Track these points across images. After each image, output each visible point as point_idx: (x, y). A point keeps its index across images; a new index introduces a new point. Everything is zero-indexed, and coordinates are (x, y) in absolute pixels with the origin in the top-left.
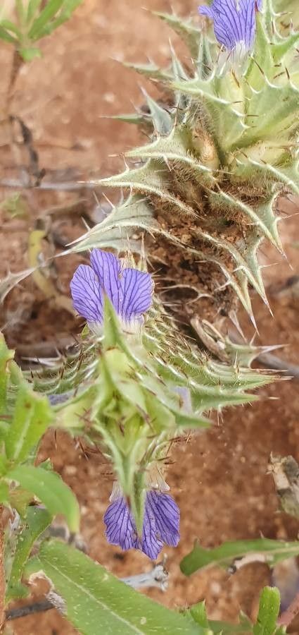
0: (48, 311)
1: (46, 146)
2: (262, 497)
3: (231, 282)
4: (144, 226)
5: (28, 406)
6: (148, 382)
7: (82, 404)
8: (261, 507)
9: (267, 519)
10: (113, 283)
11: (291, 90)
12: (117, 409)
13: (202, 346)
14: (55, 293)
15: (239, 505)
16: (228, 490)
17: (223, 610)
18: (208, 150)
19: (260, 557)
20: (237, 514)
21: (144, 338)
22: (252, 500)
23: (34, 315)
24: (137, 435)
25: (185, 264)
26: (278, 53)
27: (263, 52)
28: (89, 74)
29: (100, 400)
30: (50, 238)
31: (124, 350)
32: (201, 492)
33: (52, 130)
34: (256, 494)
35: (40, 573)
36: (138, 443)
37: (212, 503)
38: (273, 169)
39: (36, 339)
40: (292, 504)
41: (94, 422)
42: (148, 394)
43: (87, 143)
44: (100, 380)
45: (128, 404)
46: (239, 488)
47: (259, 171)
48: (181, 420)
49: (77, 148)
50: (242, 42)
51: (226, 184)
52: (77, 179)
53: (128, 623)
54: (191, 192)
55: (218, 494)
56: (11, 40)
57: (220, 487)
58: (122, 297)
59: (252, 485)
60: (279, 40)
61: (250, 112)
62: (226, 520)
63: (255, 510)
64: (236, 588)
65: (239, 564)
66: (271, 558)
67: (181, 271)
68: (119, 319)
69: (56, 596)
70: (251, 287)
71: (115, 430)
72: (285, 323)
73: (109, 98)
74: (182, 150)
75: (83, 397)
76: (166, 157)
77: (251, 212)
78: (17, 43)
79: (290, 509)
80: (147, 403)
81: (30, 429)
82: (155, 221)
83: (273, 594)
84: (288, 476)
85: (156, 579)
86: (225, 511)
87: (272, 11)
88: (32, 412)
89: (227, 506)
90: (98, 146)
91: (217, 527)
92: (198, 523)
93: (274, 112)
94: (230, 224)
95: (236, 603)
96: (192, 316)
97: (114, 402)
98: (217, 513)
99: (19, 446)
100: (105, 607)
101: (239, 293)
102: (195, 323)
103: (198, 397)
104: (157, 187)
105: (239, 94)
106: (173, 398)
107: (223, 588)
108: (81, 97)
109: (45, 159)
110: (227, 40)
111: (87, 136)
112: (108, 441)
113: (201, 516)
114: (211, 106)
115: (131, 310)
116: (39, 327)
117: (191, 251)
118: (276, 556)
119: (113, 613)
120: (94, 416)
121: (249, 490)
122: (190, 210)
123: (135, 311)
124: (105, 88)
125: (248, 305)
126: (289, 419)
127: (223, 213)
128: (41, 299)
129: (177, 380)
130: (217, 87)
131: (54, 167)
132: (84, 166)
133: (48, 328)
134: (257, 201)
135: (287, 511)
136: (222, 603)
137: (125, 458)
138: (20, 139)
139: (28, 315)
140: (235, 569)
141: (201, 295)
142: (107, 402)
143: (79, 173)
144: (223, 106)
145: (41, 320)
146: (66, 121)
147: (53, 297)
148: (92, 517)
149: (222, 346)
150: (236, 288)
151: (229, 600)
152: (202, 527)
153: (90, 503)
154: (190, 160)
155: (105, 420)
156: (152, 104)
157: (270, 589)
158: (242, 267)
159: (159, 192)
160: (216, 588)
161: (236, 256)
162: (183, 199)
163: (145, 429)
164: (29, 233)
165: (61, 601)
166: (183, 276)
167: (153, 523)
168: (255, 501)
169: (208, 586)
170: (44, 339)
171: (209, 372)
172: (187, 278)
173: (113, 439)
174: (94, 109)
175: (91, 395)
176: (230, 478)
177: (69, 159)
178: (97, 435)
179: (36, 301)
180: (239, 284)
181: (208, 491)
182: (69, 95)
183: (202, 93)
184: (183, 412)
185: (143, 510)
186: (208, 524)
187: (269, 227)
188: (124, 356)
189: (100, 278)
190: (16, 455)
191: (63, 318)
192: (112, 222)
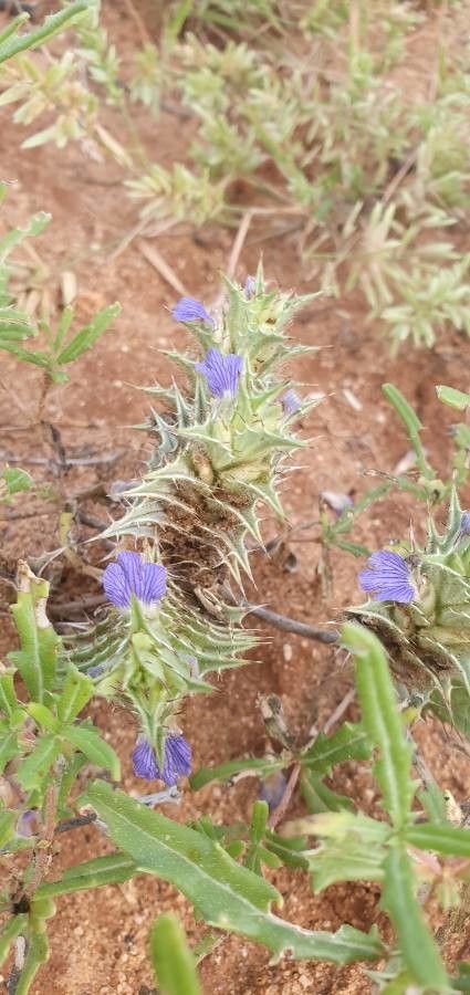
0: (75, 576)
1: (66, 426)
2: (252, 717)
3: (225, 561)
4: (157, 521)
5: (75, 683)
6: (166, 657)
7: (115, 676)
8: (251, 724)
9: (257, 735)
10: (136, 576)
11: (265, 434)
12: (143, 680)
13: (203, 611)
14: (83, 564)
15: (235, 724)
16: (225, 712)
17: (224, 810)
18: (205, 471)
19: (252, 773)
20: (232, 731)
21: (161, 616)
22: (244, 719)
23: (64, 580)
24: (158, 700)
25: (188, 544)
26: (255, 404)
27: (245, 404)
28: (100, 364)
29: (129, 675)
30: (77, 518)
31: (147, 633)
32: (204, 715)
33: (70, 413)
34: (247, 715)
35: (88, 806)
36: (160, 705)
37: (213, 723)
38: (253, 487)
39: (66, 599)
40: (276, 730)
41: (125, 691)
42: (166, 666)
43: (101, 423)
44: (130, 662)
45: (151, 675)
46: (234, 711)
47: (244, 487)
48: (191, 686)
49: (92, 427)
50: (229, 392)
51: (219, 494)
52: (93, 454)
53: (156, 840)
54: (193, 497)
55: (217, 716)
56: (43, 365)
57: (218, 711)
58: (143, 586)
59: (245, 708)
60: (256, 394)
61: (235, 447)
62: (224, 737)
63: (246, 727)
64: (233, 792)
65: (236, 780)
66: (260, 773)
67: (185, 548)
68: (141, 603)
69: (102, 823)
70: (240, 567)
71: (141, 695)
72: (267, 572)
73: (118, 384)
74: (186, 470)
75: (116, 670)
76: (174, 477)
77: (239, 514)
78: (47, 366)
79: (274, 733)
80: (166, 674)
81: (76, 700)
82: (165, 515)
83: (262, 805)
84: (272, 708)
85: (172, 796)
86: (225, 730)
87: (251, 373)
88: (78, 687)
89: (224, 725)
90: (110, 424)
91: (217, 744)
92: (201, 741)
93: (253, 446)
94: (223, 519)
95: (234, 804)
96: (195, 586)
97: (140, 674)
98: (216, 732)
99: (68, 712)
100: (140, 829)
101: (231, 569)
102: (198, 591)
103: (203, 662)
104: (166, 494)
105: (227, 436)
106: (186, 666)
107: (223, 793)
108: (94, 384)
109: (65, 437)
110: (216, 390)
111: (101, 417)
112: (137, 706)
113: (204, 735)
114: (208, 444)
115: (150, 596)
116: (67, 590)
117: (193, 537)
118: (264, 771)
119: (145, 833)
120: (125, 686)
121: (242, 711)
122: (192, 511)
123: (154, 597)
124: (114, 375)
125: (238, 578)
126: (272, 652)
127: (218, 511)
128: (68, 567)
129: (186, 649)
130: (211, 432)
131: (73, 444)
132: (99, 442)
133: (75, 590)
134: (243, 505)
135: (272, 735)
136: (222, 804)
137: (149, 717)
138: (50, 437)
139: (59, 580)
140: (233, 784)
141: (202, 569)
142: (135, 676)
143: (95, 449)
144: (216, 444)
145: (70, 583)
146: (83, 404)
147: (81, 567)
148: (115, 741)
149: (219, 608)
150: (229, 565)
151: (228, 802)
152: (205, 744)
153: (113, 730)
154: (193, 479)
155: (133, 688)
156: (159, 420)
157: (260, 802)
158: (234, 552)
159: (168, 499)
160: (217, 793)
161: (228, 543)
162: (187, 501)
163: (164, 693)
164: (59, 515)
165: (106, 826)
166: (187, 552)
167: (171, 760)
168: (247, 720)
169: (212, 791)
170: (72, 600)
171: (210, 638)
172: (190, 555)
173: (141, 705)
174: (106, 395)
175: (123, 669)
176: (227, 703)
177: (87, 437)
178: (128, 700)
179: (65, 568)
180: (231, 562)
181: (209, 714)
182: (85, 382)
183: (200, 436)
184: (193, 680)
185: (164, 753)
186: (210, 741)
187: (252, 526)
188: (147, 637)
189: (126, 573)
190: (66, 719)
191: (88, 581)
192: (131, 519)
